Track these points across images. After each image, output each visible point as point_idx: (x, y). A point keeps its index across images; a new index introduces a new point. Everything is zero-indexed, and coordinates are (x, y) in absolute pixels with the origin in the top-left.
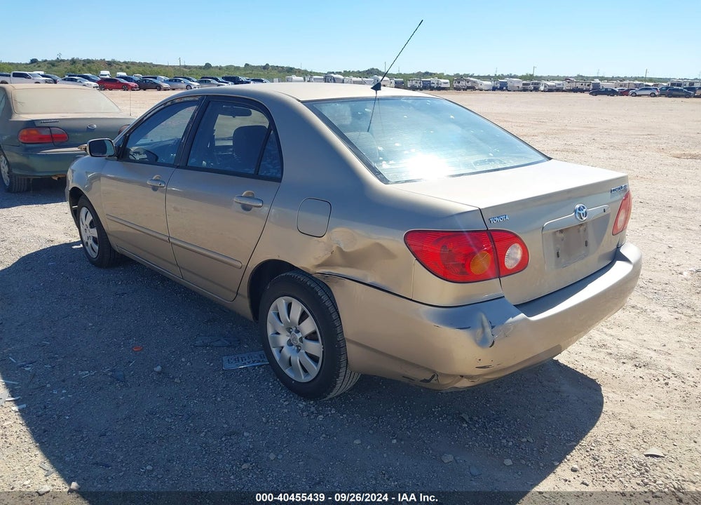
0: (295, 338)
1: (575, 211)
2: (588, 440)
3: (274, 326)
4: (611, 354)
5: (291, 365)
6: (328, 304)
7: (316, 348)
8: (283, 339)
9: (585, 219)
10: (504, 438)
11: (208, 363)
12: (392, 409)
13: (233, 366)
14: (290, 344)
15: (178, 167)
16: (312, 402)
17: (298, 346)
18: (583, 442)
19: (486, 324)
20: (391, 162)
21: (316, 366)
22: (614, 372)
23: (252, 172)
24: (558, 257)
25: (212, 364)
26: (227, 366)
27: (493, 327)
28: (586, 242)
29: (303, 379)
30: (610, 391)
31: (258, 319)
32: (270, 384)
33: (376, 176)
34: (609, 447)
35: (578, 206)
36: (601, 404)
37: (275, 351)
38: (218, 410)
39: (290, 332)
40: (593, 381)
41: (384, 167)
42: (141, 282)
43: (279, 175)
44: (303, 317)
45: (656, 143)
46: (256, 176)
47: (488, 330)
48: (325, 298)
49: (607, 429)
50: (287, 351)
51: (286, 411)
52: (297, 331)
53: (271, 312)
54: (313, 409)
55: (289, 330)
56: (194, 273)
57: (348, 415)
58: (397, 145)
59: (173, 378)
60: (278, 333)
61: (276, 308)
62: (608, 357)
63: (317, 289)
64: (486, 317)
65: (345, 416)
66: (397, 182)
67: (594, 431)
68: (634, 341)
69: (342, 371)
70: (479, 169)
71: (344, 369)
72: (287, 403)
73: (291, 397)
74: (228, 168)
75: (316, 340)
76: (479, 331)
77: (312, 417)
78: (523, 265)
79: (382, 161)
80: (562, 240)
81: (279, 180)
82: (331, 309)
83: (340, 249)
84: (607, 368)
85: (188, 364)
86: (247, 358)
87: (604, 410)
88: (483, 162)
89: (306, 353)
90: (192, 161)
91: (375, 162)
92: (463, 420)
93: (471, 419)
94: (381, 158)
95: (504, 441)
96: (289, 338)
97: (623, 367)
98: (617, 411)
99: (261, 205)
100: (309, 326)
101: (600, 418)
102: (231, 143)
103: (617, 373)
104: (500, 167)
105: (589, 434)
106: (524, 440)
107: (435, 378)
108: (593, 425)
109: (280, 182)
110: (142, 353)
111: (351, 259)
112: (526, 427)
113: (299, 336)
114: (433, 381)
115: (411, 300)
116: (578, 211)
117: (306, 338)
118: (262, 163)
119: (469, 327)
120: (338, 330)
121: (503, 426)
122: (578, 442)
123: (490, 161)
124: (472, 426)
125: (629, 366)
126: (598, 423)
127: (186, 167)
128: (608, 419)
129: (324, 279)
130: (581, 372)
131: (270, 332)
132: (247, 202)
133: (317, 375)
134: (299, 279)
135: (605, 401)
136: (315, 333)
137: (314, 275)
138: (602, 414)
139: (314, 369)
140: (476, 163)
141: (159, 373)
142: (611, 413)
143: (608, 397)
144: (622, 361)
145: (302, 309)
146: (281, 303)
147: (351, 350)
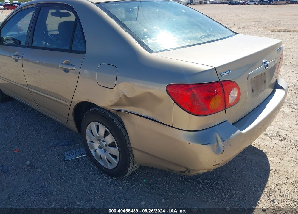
0: (103, 145)
1: (263, 64)
2: (267, 189)
3: (90, 137)
4: (266, 134)
5: (101, 158)
6: (120, 127)
7: (115, 151)
8: (96, 145)
9: (267, 68)
10: (223, 192)
11: (57, 157)
12: (160, 179)
13: (70, 158)
14: (100, 147)
15: (27, 47)
16: (115, 178)
17: (105, 149)
18: (265, 191)
19: (219, 139)
20: (152, 39)
21: (116, 161)
22: (270, 145)
23: (68, 48)
24: (253, 91)
25: (59, 158)
26: (67, 158)
27: (223, 141)
28: (265, 81)
29: (109, 167)
30: (271, 156)
31: (81, 132)
32: (91, 168)
33: (144, 48)
34: (278, 193)
35: (264, 61)
36: (268, 165)
37: (92, 151)
38: (62, 188)
39: (100, 141)
40: (261, 151)
41: (148, 42)
42: (21, 109)
43: (84, 50)
44: (106, 134)
45: (262, 25)
46: (70, 51)
47: (220, 143)
48: (118, 123)
49: (275, 181)
50: (99, 151)
51: (101, 185)
52: (104, 141)
53: (88, 130)
54: (116, 183)
55: (99, 140)
56: (44, 107)
57: (135, 184)
58: (155, 27)
59: (37, 168)
60: (92, 142)
61: (90, 128)
62: (265, 136)
63: (113, 118)
64: (219, 136)
65: (134, 185)
66: (158, 51)
67: (269, 183)
68: (276, 126)
69: (131, 164)
70: (204, 41)
71: (132, 163)
72: (101, 180)
73: (103, 176)
74: (55, 47)
75: (115, 146)
76: (216, 144)
77: (116, 188)
78: (238, 99)
79: (147, 38)
80: (255, 81)
81: (84, 53)
82: (123, 130)
83: (125, 96)
84: (266, 143)
85: (45, 158)
86: (78, 152)
87: (271, 168)
88: (205, 37)
89: (110, 154)
90: (35, 44)
91: (143, 39)
92: (199, 182)
93: (203, 181)
94: (146, 36)
95: (223, 195)
96: (99, 144)
97: (274, 142)
98: (277, 168)
99: (74, 68)
100: (110, 139)
101: (270, 174)
102: (58, 32)
103: (272, 145)
104: (215, 39)
105: (267, 185)
106: (234, 193)
107: (188, 171)
108: (267, 179)
109: (85, 54)
110: (20, 153)
111: (132, 102)
112: (233, 183)
113: (105, 144)
114: (187, 172)
115: (172, 127)
116: (264, 64)
117: (109, 145)
118: (73, 43)
119: (210, 143)
120: (127, 142)
121: (221, 184)
122: (262, 191)
123: (209, 36)
124: (204, 186)
125: (277, 141)
126: (270, 178)
127: (32, 47)
128: (274, 174)
129: (117, 113)
130: (254, 146)
131: (88, 141)
132: (67, 67)
133: (117, 166)
134: (102, 112)
135: (270, 163)
136: (114, 142)
137: (111, 111)
138: (271, 171)
139: (116, 162)
140: (201, 37)
141: (29, 165)
142: (274, 170)
143: (271, 160)
144: (273, 138)
145: (105, 129)
146: (93, 125)
147: (136, 153)
